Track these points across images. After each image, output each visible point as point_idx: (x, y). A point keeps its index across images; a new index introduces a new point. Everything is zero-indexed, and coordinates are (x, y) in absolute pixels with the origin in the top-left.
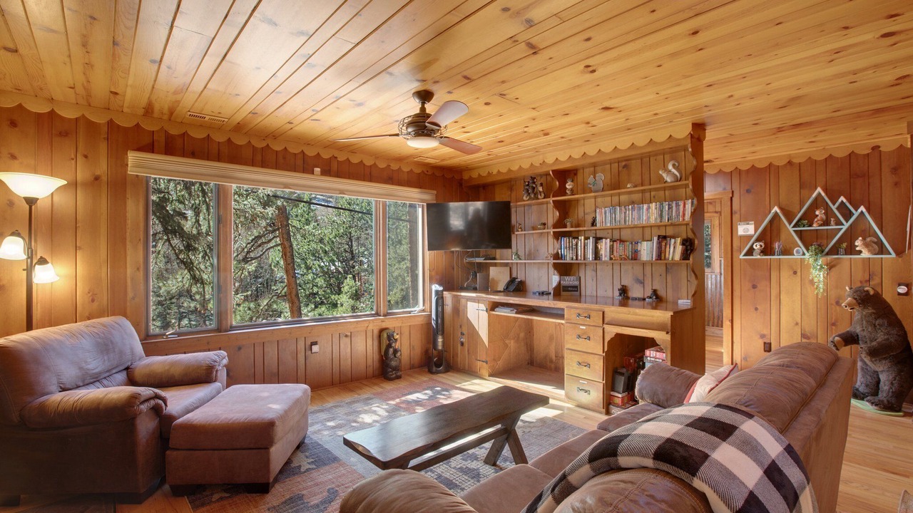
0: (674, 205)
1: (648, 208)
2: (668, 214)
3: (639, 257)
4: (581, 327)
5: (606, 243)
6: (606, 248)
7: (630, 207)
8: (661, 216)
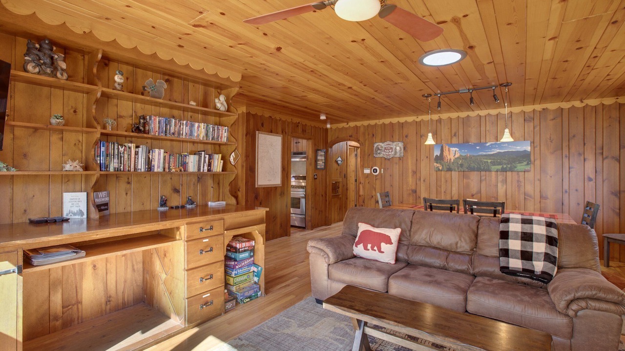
0: (216, 129)
1: (199, 127)
2: (212, 135)
3: (187, 169)
4: (204, 241)
5: (159, 154)
6: (159, 159)
7: (185, 122)
8: (207, 135)
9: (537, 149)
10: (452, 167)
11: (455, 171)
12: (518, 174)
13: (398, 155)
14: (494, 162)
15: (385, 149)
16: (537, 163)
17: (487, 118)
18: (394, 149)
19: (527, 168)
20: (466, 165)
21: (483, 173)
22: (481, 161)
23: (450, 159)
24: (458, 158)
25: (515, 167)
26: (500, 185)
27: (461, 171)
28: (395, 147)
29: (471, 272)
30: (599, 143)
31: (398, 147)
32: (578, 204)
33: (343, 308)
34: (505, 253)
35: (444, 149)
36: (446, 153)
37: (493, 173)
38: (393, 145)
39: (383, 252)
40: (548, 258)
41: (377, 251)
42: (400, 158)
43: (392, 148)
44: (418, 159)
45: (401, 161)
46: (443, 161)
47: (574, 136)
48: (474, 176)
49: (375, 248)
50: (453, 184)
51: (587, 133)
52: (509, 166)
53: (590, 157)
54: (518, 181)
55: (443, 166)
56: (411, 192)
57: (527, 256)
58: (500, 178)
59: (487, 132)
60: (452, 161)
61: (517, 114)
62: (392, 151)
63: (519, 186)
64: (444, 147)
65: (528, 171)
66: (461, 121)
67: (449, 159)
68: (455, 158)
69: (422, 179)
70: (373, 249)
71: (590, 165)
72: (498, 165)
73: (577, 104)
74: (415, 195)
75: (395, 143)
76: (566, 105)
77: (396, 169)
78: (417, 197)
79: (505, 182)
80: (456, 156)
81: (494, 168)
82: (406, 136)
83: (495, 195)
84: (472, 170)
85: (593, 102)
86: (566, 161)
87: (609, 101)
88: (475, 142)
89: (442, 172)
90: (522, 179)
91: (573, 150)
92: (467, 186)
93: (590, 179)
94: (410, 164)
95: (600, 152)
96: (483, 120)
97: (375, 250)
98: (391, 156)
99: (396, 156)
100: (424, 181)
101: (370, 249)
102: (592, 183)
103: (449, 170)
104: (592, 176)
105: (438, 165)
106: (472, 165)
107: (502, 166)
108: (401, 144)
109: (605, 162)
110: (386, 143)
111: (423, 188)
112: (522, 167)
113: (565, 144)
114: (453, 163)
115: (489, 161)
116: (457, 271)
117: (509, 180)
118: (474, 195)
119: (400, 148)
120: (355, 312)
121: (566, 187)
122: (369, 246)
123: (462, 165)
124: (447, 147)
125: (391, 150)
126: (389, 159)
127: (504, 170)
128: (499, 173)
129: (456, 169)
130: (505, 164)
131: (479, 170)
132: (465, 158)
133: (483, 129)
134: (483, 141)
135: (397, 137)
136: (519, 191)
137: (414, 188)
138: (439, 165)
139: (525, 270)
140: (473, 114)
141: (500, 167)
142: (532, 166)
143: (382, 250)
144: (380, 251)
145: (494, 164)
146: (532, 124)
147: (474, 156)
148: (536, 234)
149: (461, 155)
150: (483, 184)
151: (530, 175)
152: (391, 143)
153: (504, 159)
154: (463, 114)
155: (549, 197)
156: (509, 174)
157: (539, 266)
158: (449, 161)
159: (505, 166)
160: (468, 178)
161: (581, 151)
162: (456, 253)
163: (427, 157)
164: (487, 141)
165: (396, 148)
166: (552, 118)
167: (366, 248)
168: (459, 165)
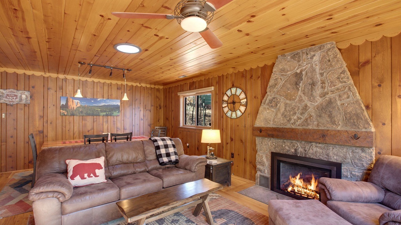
9: (123, 104)
10: (75, 113)
11: (77, 115)
12: (114, 117)
13: (24, 102)
14: (102, 110)
15: (8, 95)
16: (123, 111)
17: (98, 83)
18: (18, 97)
19: (118, 114)
20: (85, 112)
21: (95, 117)
22: (94, 110)
23: (74, 108)
24: (79, 107)
25: (113, 114)
26: (104, 123)
27: (81, 116)
28: (19, 95)
29: (147, 170)
30: (145, 103)
31: (24, 96)
32: (138, 131)
33: (144, 213)
34: (160, 156)
35: (69, 100)
36: (70, 103)
37: (101, 117)
38: (19, 93)
39: (98, 176)
40: (176, 153)
41: (93, 177)
42: (25, 105)
43: (16, 96)
44: (46, 106)
45: (27, 108)
46: (68, 108)
47: (137, 100)
48: (89, 119)
49: (92, 175)
50: (75, 125)
51: (141, 99)
52: (110, 113)
53: (142, 109)
54: (114, 121)
55: (67, 112)
56: (38, 132)
57: (168, 155)
58: (105, 120)
59: (98, 92)
60: (75, 109)
61: (114, 85)
62: (16, 99)
63: (114, 124)
64: (69, 99)
65: (119, 116)
66: (81, 82)
67: (72, 107)
68: (77, 107)
69: (49, 122)
70: (89, 176)
71: (142, 113)
72: (104, 112)
73: (138, 85)
74: (42, 135)
75: (20, 92)
76: (134, 84)
77: (21, 114)
78: (44, 136)
79: (107, 122)
80: (78, 106)
81: (102, 114)
82: (33, 87)
83: (102, 130)
84: (88, 115)
85: (144, 85)
86: (134, 110)
87: (148, 86)
88: (91, 97)
89: (67, 117)
90: (115, 120)
91: (136, 106)
92: (85, 126)
93: (142, 120)
94: (37, 110)
95: (145, 107)
96: (95, 84)
97: (92, 177)
98: (15, 103)
99: (21, 103)
100: (51, 123)
101: (87, 177)
102: (142, 121)
103: (73, 115)
104: (143, 118)
105: (63, 111)
106: (89, 112)
107: (106, 113)
108: (27, 93)
109: (147, 111)
110: (8, 91)
111: (50, 129)
112: (116, 114)
113: (134, 103)
114: (75, 110)
115: (99, 110)
116: (140, 172)
117: (109, 120)
118: (89, 131)
119: (26, 96)
120: (153, 210)
121: (134, 124)
122: (86, 175)
123: (82, 112)
124: (71, 99)
125: (14, 98)
126: (11, 105)
127: (107, 115)
128: (104, 117)
129: (78, 115)
130: (108, 112)
131: (93, 115)
132: (84, 107)
133: (95, 90)
134: (95, 97)
135: (23, 87)
136: (114, 127)
137: (41, 129)
138: (65, 112)
139: (169, 161)
140: (90, 80)
141: (105, 113)
142: (120, 113)
143: (97, 175)
144: (96, 176)
145: (102, 111)
146: (120, 91)
147: (90, 106)
148: (169, 144)
149: (81, 105)
150: (95, 123)
151: (119, 118)
152: (15, 91)
153: (108, 109)
154: (84, 79)
155: (127, 129)
156: (109, 117)
157: (173, 158)
158: (72, 109)
159: (108, 113)
160: (86, 120)
161: (139, 107)
162: (137, 163)
163: (54, 105)
164: (98, 98)
165: (21, 96)
166: (129, 89)
167: (83, 178)
168: (80, 112)
